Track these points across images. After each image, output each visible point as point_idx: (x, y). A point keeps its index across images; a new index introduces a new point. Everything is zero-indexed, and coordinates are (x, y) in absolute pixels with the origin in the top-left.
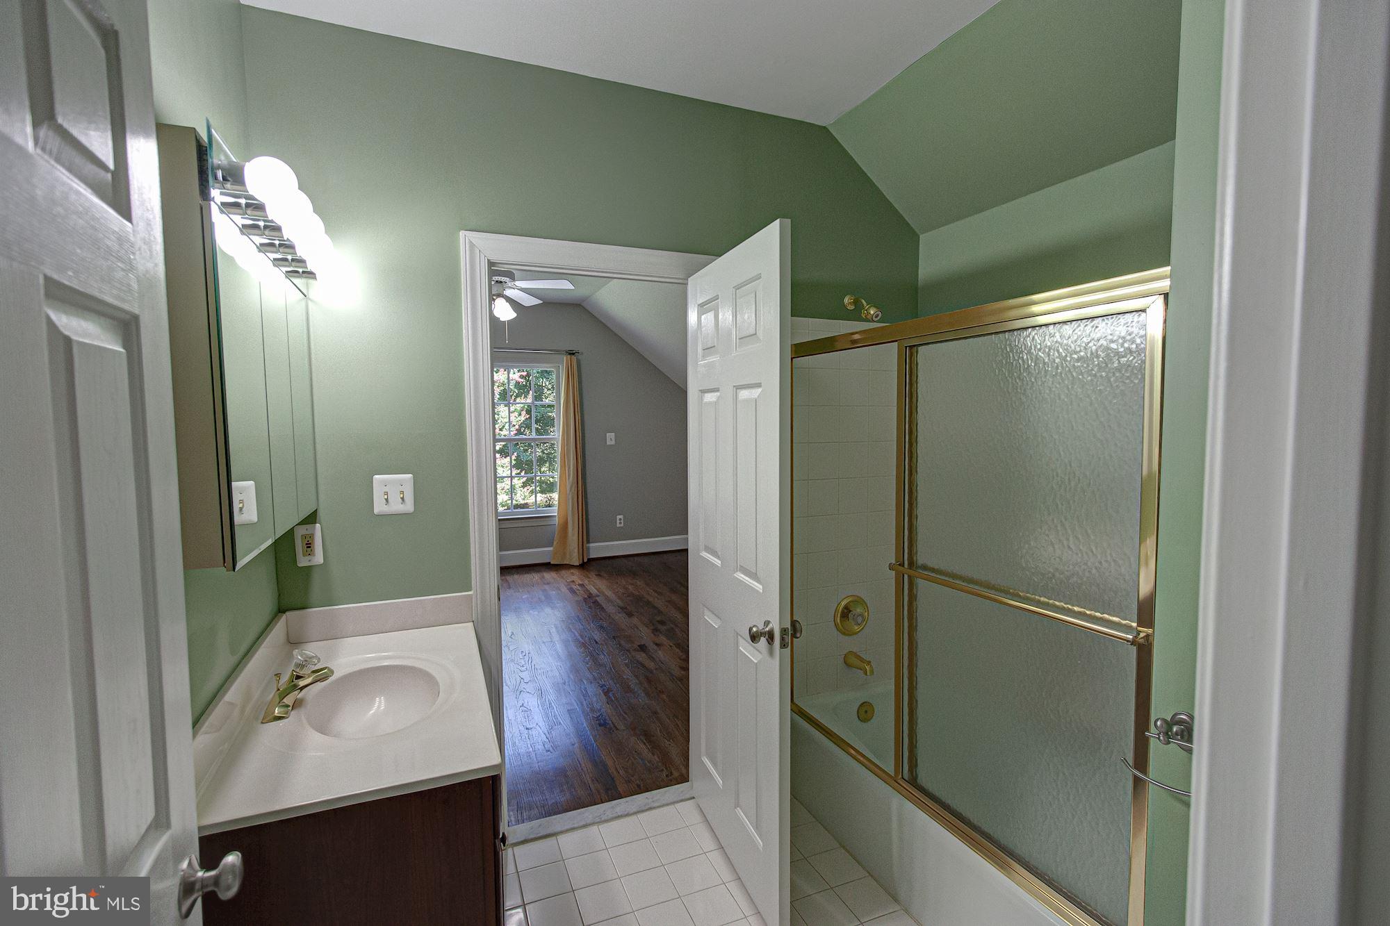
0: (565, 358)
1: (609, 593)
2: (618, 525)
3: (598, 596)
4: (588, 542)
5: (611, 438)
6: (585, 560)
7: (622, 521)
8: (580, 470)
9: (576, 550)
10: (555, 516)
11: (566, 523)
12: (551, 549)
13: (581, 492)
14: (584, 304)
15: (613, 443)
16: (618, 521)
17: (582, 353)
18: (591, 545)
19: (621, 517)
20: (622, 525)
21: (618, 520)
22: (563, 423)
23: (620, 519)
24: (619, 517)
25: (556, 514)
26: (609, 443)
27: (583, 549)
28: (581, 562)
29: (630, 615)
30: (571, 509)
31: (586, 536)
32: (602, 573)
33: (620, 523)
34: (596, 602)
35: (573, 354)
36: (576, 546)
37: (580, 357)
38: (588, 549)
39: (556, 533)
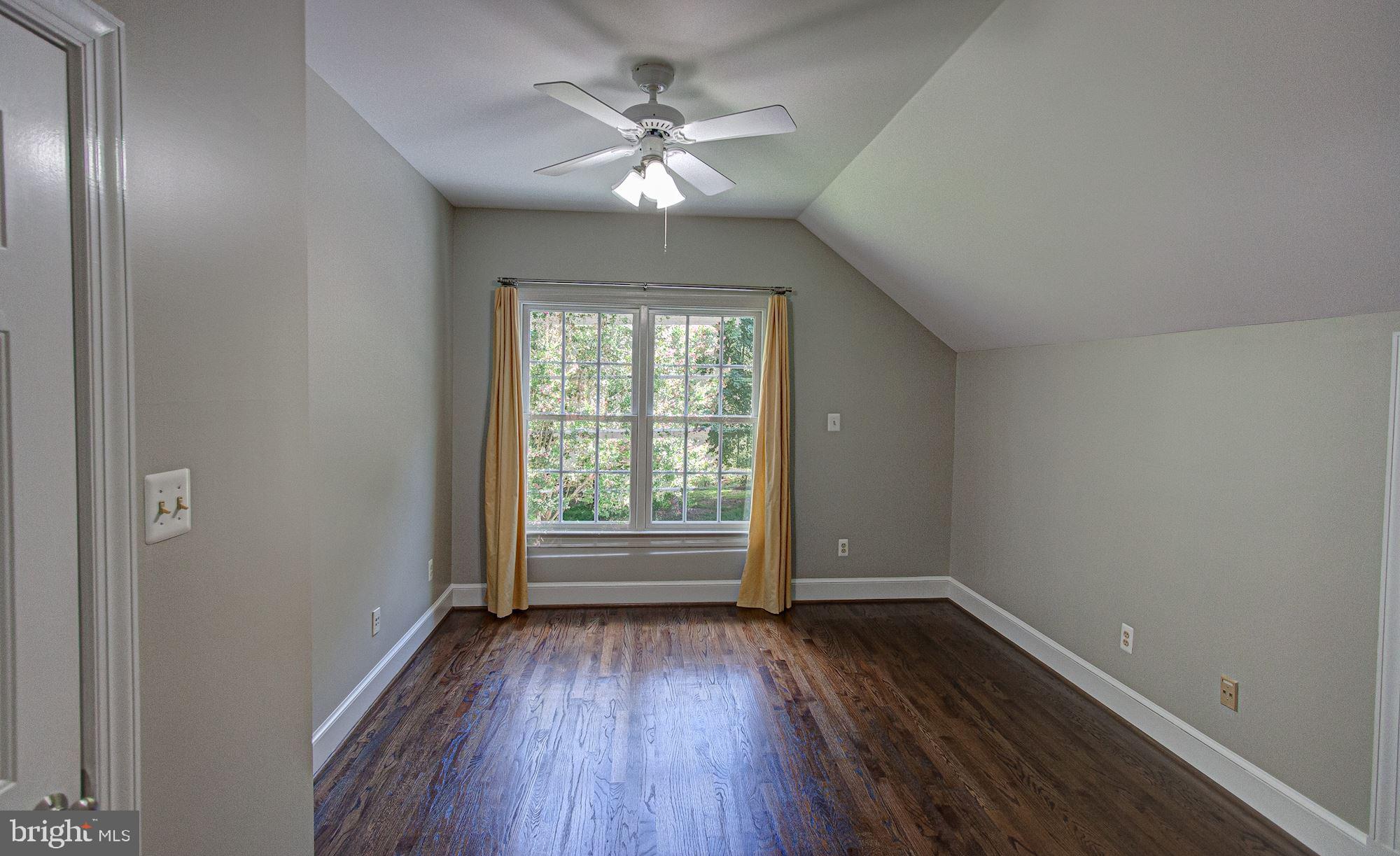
0: (770, 300)
1: (829, 693)
2: (840, 554)
3: (812, 699)
4: (794, 576)
5: (834, 421)
6: (789, 606)
7: (846, 548)
8: (785, 467)
9: (775, 591)
10: (747, 535)
11: (762, 547)
12: (739, 582)
13: (786, 501)
14: (801, 219)
15: (837, 428)
16: (840, 548)
17: (796, 293)
18: (798, 581)
19: (845, 541)
20: (846, 554)
21: (840, 545)
22: (764, 397)
23: (843, 545)
24: (841, 541)
25: (748, 532)
26: (830, 428)
27: (786, 587)
28: (782, 609)
29: (877, 772)
30: (769, 528)
31: (791, 567)
32: (818, 641)
33: (843, 551)
34: (807, 716)
35: (783, 293)
36: (776, 584)
37: (792, 298)
38: (793, 587)
39: (747, 561)
